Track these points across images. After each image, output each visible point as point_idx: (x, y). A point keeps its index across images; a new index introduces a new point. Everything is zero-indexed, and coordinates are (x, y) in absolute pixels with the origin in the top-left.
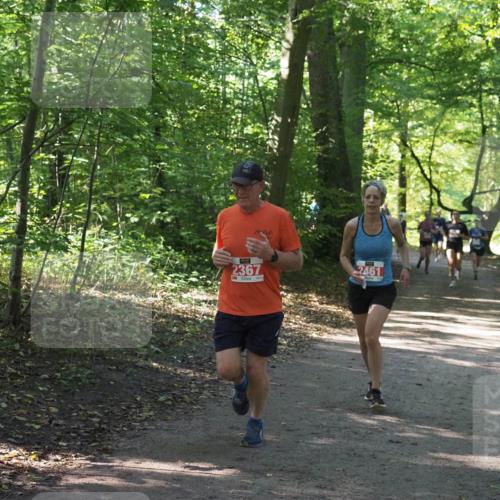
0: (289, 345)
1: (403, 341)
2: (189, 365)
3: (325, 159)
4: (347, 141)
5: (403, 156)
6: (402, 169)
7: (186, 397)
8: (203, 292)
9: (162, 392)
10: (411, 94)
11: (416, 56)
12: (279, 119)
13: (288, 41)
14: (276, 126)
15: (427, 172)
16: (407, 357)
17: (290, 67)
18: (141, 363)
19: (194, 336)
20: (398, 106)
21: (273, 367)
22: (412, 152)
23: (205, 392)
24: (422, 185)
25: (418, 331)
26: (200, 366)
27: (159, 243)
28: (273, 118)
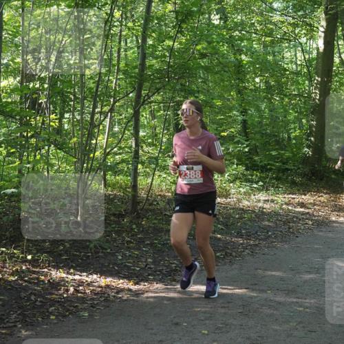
0: (312, 225)
2: (241, 236)
8: (264, 194)
9: (220, 251)
12: (319, 79)
13: (322, 26)
14: (316, 84)
17: (325, 44)
19: (250, 220)
21: (297, 237)
23: (247, 251)
26: (249, 236)
27: (234, 164)
28: (315, 79)
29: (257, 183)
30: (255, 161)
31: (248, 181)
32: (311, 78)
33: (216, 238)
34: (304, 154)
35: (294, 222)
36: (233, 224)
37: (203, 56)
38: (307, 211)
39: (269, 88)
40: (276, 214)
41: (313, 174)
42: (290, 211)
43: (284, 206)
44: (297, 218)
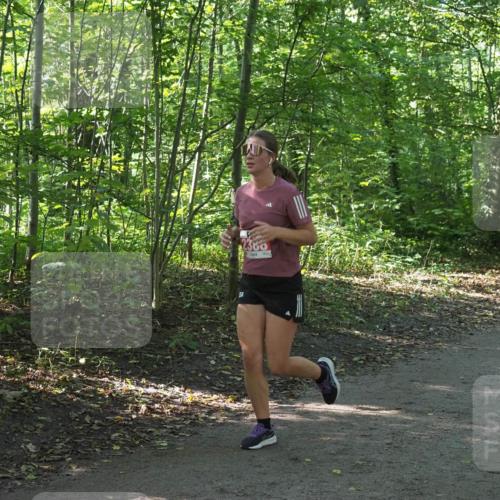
0: (494, 317)
2: (387, 331)
7: (378, 357)
9: (358, 354)
18: (344, 330)
19: (402, 309)
21: (471, 334)
23: (399, 354)
26: (400, 333)
27: (378, 227)
29: (412, 255)
30: (410, 223)
31: (398, 252)
32: (493, 102)
33: (353, 336)
35: (466, 313)
36: (377, 315)
37: (334, 69)
38: (485, 296)
39: (430, 116)
40: (441, 300)
41: (495, 243)
42: (460, 297)
43: (452, 290)
44: (471, 307)
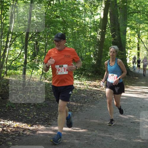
0: (103, 96)
1: (137, 95)
2: (74, 101)
3: (115, 42)
4: (121, 37)
5: (139, 41)
6: (138, 45)
7: (73, 110)
8: (78, 81)
10: (141, 23)
11: (142, 11)
12: (101, 30)
13: (103, 7)
14: (100, 32)
15: (146, 46)
16: (138, 99)
17: (104, 15)
19: (75, 93)
20: (137, 26)
21: (98, 102)
22: (141, 40)
23: (78, 109)
24: (144, 50)
25: (142, 92)
26: (77, 101)
28: (99, 30)
32: (97, 30)
34: (93, 63)
35: (94, 95)
38: (98, 89)
40: (86, 91)
41: (96, 72)
42: (91, 89)
43: (88, 87)
44: (95, 93)
